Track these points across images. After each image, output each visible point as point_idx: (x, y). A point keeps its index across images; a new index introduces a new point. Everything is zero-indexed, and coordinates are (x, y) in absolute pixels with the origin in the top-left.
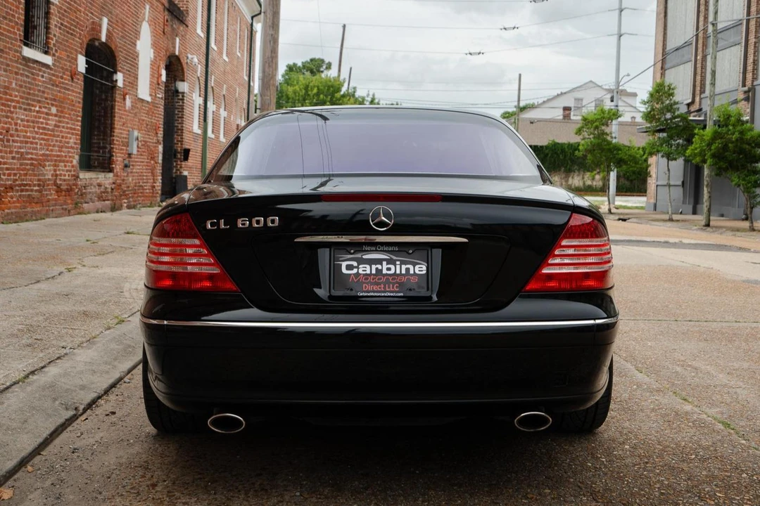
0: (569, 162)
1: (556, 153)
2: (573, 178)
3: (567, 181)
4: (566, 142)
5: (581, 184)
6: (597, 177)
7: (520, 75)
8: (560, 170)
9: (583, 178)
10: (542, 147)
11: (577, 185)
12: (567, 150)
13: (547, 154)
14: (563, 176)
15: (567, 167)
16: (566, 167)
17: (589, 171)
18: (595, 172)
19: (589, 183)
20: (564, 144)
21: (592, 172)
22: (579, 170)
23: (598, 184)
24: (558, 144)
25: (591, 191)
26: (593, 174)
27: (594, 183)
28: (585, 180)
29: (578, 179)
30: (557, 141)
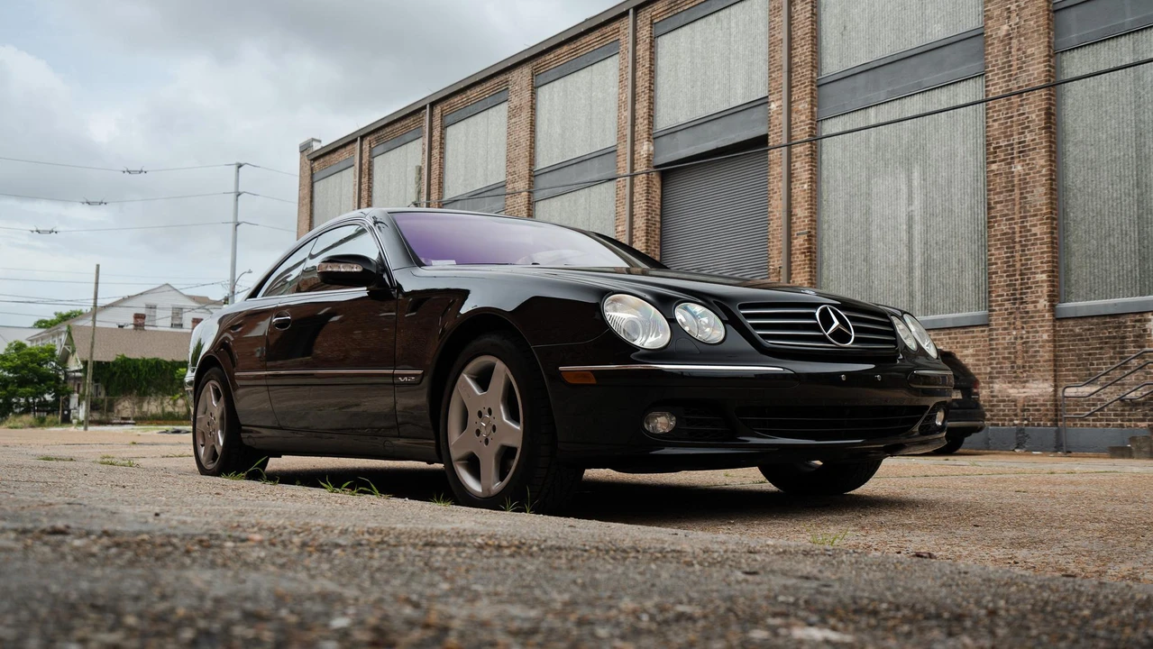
0: (144, 383)
1: (127, 372)
2: (149, 403)
3: (141, 407)
4: (140, 358)
5: (160, 411)
6: (180, 402)
7: (98, 266)
8: (131, 393)
9: (162, 403)
10: (107, 363)
11: (154, 412)
12: (141, 367)
13: (115, 373)
14: (136, 400)
15: (141, 388)
16: (139, 390)
17: (169, 394)
18: (178, 396)
19: (169, 409)
20: (138, 360)
21: (173, 395)
22: (156, 393)
23: (181, 410)
24: (130, 359)
25: (172, 420)
26: (175, 398)
27: (177, 410)
28: (165, 404)
29: (156, 404)
30: (128, 356)
